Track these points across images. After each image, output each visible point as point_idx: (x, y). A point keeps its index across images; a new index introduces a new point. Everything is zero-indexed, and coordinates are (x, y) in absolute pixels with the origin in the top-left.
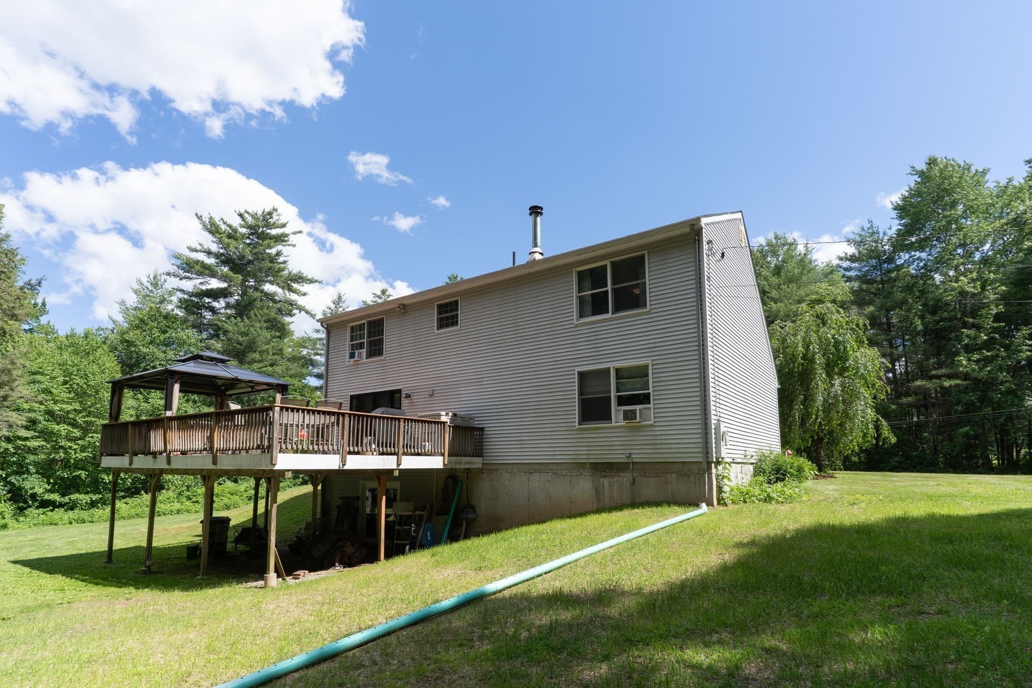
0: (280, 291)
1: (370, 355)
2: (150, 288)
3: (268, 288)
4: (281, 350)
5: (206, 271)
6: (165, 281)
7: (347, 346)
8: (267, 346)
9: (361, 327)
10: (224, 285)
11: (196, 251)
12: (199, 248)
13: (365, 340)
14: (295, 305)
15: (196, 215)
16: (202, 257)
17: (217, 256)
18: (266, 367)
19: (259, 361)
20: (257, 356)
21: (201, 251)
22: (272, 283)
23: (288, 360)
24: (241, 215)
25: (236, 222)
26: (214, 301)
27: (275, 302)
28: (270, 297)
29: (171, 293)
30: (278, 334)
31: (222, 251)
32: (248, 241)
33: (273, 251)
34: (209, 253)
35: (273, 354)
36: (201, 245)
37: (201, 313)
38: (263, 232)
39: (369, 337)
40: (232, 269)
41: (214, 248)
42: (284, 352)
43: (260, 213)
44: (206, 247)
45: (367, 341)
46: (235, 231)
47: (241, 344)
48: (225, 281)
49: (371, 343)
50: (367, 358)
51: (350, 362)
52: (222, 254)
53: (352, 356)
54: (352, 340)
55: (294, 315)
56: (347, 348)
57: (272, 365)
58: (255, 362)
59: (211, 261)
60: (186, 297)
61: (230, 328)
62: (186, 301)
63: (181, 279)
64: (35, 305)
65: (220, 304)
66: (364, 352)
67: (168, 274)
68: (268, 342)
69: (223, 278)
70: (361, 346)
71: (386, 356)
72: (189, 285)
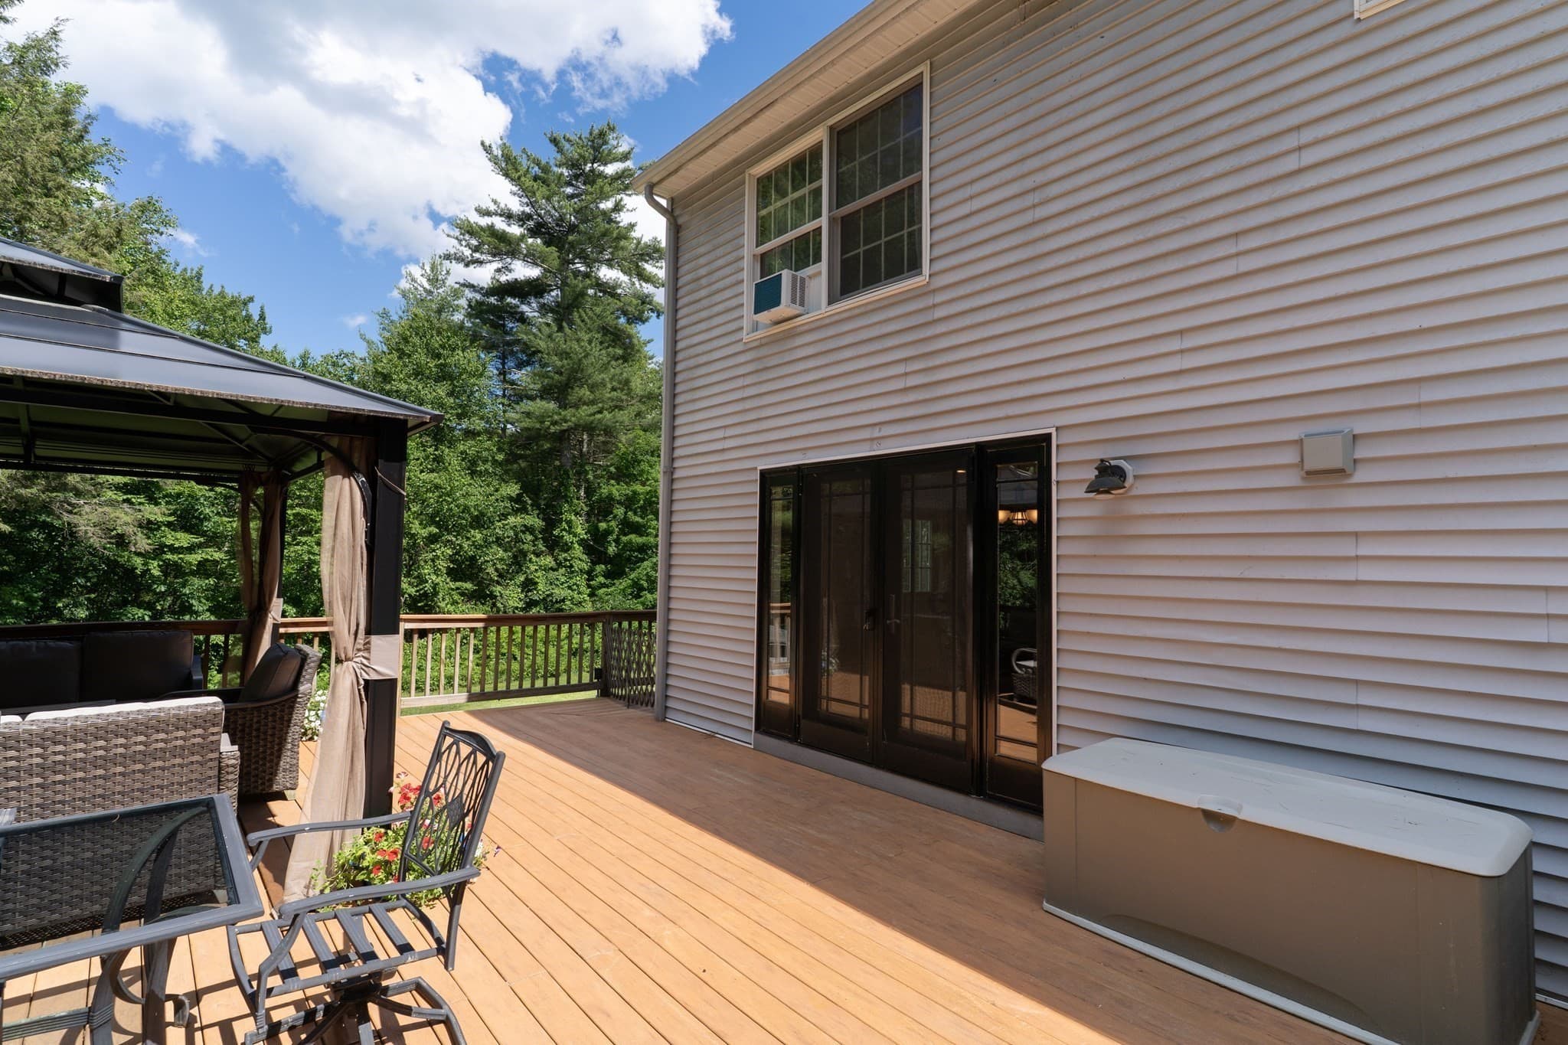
0: (624, 278)
2: (427, 286)
3: (606, 273)
4: (627, 382)
5: (508, 247)
6: (449, 271)
8: (603, 376)
10: (534, 272)
11: (487, 213)
12: (492, 208)
14: (650, 303)
15: (482, 143)
16: (500, 224)
17: (523, 219)
18: (600, 412)
19: (593, 402)
20: (585, 393)
21: (496, 214)
22: (610, 264)
23: (640, 401)
24: (554, 141)
25: (549, 155)
26: (522, 303)
27: (616, 298)
28: (608, 290)
29: (456, 294)
30: (620, 352)
31: (528, 210)
32: (569, 190)
33: (609, 205)
34: (509, 216)
35: (614, 390)
36: (495, 202)
37: (503, 326)
38: (592, 170)
40: (548, 244)
41: (516, 205)
42: (633, 385)
43: (585, 135)
44: (502, 205)
46: (546, 171)
47: (561, 374)
48: (535, 264)
52: (529, 217)
55: (647, 320)
57: (612, 409)
58: (585, 404)
59: (515, 230)
60: (478, 297)
61: (542, 345)
62: (480, 304)
63: (467, 265)
65: (530, 310)
67: (448, 257)
68: (603, 368)
69: (535, 259)
72: (479, 276)
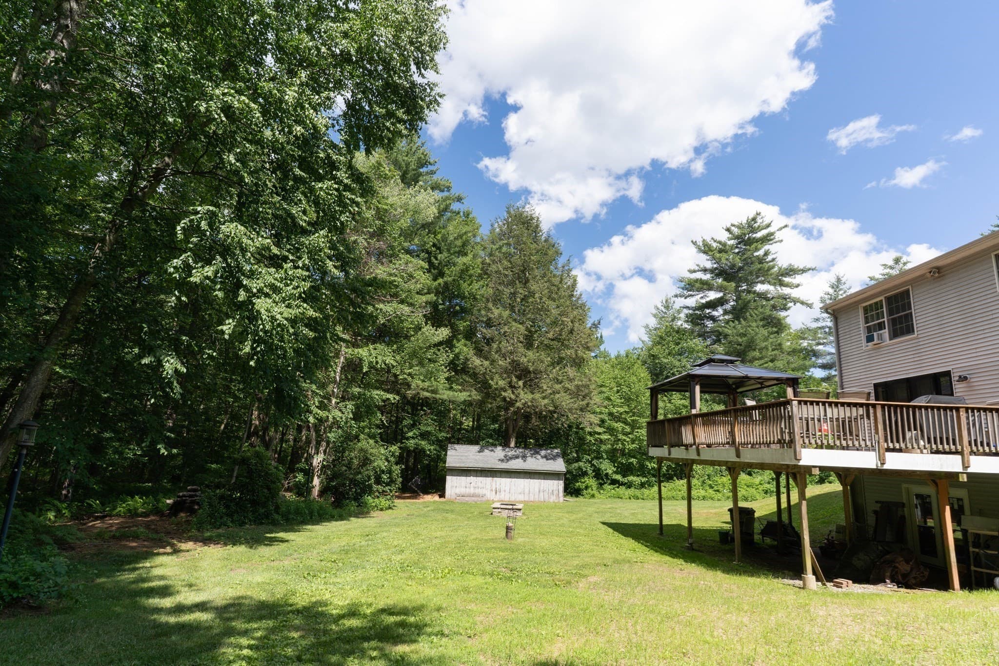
0: (771, 288)
1: (894, 335)
2: (664, 310)
3: (760, 288)
4: (780, 345)
5: (706, 286)
6: (674, 302)
7: (862, 329)
8: (765, 343)
9: (878, 305)
10: (719, 295)
11: (694, 271)
12: (697, 268)
13: (885, 319)
14: (789, 298)
15: (692, 242)
16: (700, 275)
17: (712, 271)
18: (767, 363)
19: (761, 358)
20: (757, 354)
21: (698, 271)
22: (762, 282)
23: (788, 354)
24: (728, 230)
25: (724, 236)
26: (713, 311)
27: (767, 299)
28: (763, 296)
29: (679, 312)
30: (775, 329)
31: (715, 266)
32: (737, 250)
33: (761, 253)
34: (705, 270)
35: (773, 350)
36: (698, 265)
37: (704, 324)
38: (749, 238)
39: (890, 313)
40: (725, 279)
41: (709, 265)
42: (784, 346)
43: (744, 221)
44: (702, 266)
45: (888, 320)
46: (724, 245)
47: (741, 345)
48: (721, 291)
49: (893, 322)
50: (890, 339)
51: (867, 346)
52: (716, 269)
53: (870, 339)
54: (867, 322)
55: (789, 308)
56: (862, 332)
57: (772, 361)
58: (756, 359)
59: (707, 277)
60: (691, 312)
61: (730, 332)
62: (691, 315)
63: (686, 298)
64: (597, 338)
65: (718, 312)
66: (886, 332)
67: (676, 296)
68: (766, 339)
69: (720, 289)
70: (881, 326)
71: (919, 333)
72: (692, 302)
